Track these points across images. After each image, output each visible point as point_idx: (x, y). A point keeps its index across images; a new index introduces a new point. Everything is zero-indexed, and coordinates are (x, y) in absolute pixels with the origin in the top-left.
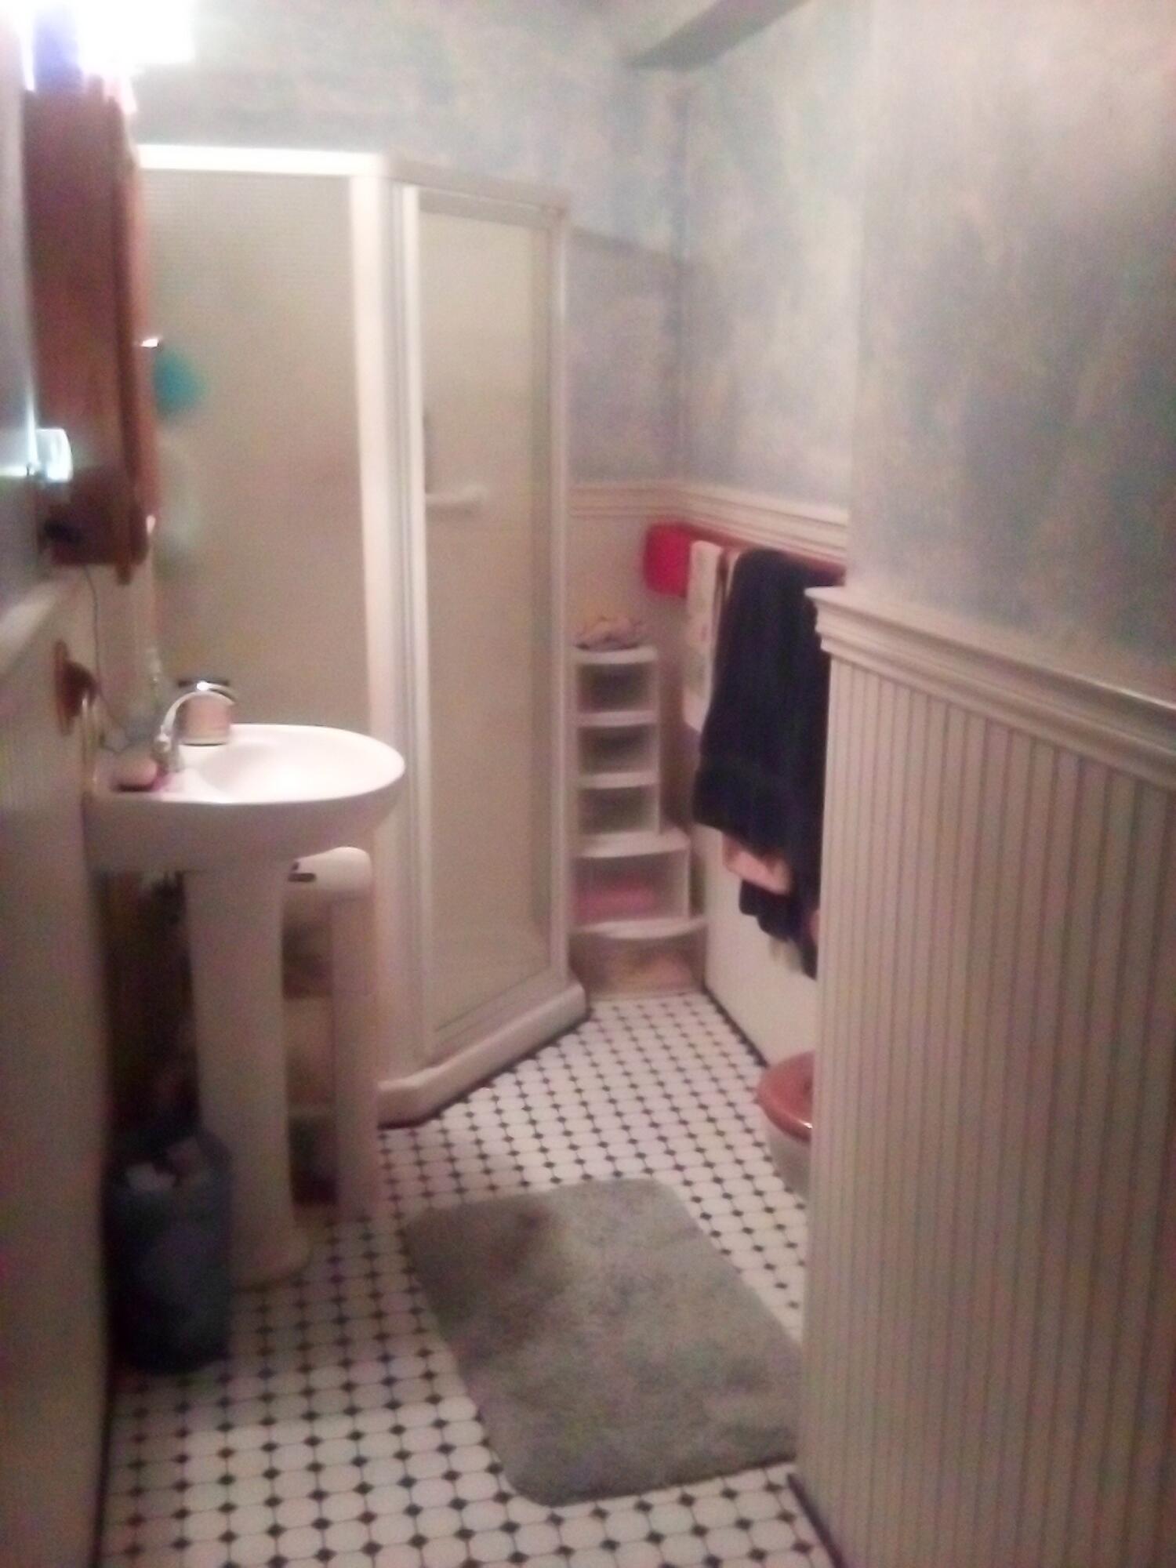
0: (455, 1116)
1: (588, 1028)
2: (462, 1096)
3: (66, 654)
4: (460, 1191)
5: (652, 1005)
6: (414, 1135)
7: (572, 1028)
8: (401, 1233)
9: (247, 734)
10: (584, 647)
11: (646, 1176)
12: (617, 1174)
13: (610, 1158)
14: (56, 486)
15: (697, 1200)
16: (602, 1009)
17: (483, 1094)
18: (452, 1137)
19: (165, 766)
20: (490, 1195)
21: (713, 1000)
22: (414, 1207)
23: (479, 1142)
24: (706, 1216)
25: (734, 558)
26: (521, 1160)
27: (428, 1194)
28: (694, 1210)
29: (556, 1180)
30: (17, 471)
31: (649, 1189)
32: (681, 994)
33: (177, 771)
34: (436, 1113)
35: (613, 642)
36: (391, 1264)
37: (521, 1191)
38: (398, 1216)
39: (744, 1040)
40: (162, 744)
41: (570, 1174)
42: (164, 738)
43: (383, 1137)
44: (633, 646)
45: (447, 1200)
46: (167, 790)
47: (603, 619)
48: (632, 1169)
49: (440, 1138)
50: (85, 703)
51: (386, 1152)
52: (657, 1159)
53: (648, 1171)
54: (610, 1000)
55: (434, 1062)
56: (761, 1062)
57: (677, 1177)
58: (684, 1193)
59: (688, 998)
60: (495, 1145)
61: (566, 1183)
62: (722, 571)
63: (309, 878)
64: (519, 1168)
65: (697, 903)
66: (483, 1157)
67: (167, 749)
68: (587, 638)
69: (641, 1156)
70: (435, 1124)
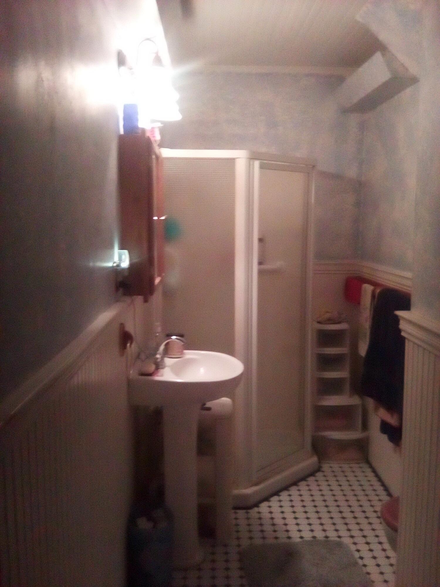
0: (264, 507)
1: (319, 475)
2: (267, 499)
3: (124, 327)
4: (264, 538)
5: (346, 467)
6: (247, 513)
7: (312, 474)
8: (239, 553)
9: (190, 354)
10: (319, 322)
11: (338, 539)
12: (327, 537)
13: (324, 530)
14: (123, 270)
15: (358, 551)
16: (326, 467)
17: (275, 498)
18: (262, 515)
19: (159, 366)
20: (275, 541)
21: (371, 466)
22: (245, 543)
23: (272, 518)
24: (361, 558)
25: (378, 291)
26: (288, 528)
27: (251, 538)
28: (357, 555)
29: (301, 537)
30: (110, 264)
31: (339, 545)
32: (359, 463)
33: (163, 368)
34: (257, 505)
35: (330, 321)
36: (234, 565)
37: (287, 541)
38: (239, 546)
39: (383, 485)
40: (157, 358)
41: (307, 535)
42: (158, 356)
43: (236, 513)
44: (339, 323)
45: (258, 541)
46: (157, 376)
47: (327, 312)
48: (332, 535)
49: (257, 516)
50: (128, 345)
51: (236, 519)
52: (343, 533)
53: (339, 537)
54: (329, 463)
55: (256, 484)
56: (389, 495)
57: (351, 540)
58: (353, 548)
59: (361, 465)
60: (279, 521)
61: (306, 539)
62: (373, 296)
63: (209, 409)
64: (287, 531)
65: (365, 426)
66: (274, 525)
67: (159, 360)
68: (319, 319)
69: (337, 530)
70: (256, 509)
